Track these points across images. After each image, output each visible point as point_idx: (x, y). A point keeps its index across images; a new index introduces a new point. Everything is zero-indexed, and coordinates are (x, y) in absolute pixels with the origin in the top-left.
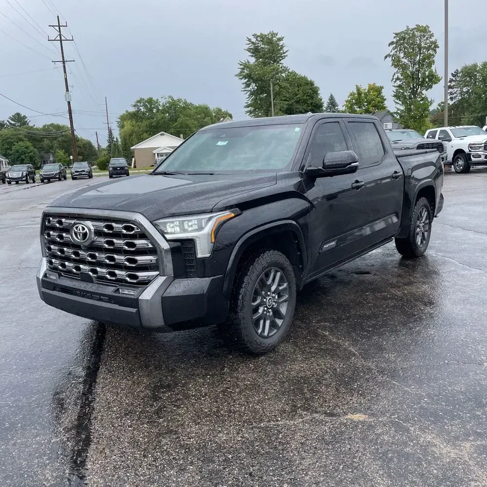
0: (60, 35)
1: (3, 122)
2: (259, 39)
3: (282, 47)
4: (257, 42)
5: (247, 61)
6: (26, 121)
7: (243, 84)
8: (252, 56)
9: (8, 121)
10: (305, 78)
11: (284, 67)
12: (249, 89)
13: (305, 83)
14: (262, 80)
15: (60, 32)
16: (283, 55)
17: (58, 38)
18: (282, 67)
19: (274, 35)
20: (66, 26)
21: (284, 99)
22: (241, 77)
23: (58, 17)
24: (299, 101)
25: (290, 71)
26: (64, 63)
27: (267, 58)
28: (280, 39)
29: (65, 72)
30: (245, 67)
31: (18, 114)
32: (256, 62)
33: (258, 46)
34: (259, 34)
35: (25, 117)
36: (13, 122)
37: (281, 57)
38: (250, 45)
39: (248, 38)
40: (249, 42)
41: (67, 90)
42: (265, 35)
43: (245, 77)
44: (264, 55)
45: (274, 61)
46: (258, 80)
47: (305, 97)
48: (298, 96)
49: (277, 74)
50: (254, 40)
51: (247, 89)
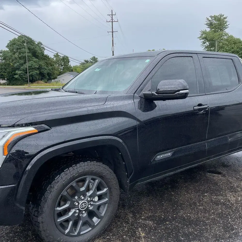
0: (112, 19)
1: (88, 60)
2: (213, 18)
3: (226, 22)
4: (212, 20)
5: (205, 30)
6: (97, 60)
7: (202, 42)
8: (208, 27)
9: (90, 60)
10: (239, 39)
11: (226, 33)
12: (205, 45)
13: (239, 42)
14: (212, 40)
15: (112, 17)
16: (226, 27)
17: (111, 21)
18: (225, 33)
19: (221, 16)
20: (115, 15)
21: (225, 50)
22: (201, 39)
23: (112, 10)
24: (234, 52)
25: (229, 35)
26: (113, 32)
27: (217, 28)
28: (225, 18)
29: (113, 37)
30: (203, 33)
31: (94, 57)
32: (210, 31)
33: (212, 22)
34: (213, 16)
35: (97, 58)
36: (92, 61)
37: (225, 28)
38: (208, 22)
39: (207, 18)
40: (207, 20)
41: (113, 46)
42: (217, 16)
43: (203, 39)
44: (215, 27)
45: (221, 30)
46: (211, 40)
47: (238, 50)
48: (234, 49)
49: (222, 37)
50: (210, 19)
51: (203, 45)
